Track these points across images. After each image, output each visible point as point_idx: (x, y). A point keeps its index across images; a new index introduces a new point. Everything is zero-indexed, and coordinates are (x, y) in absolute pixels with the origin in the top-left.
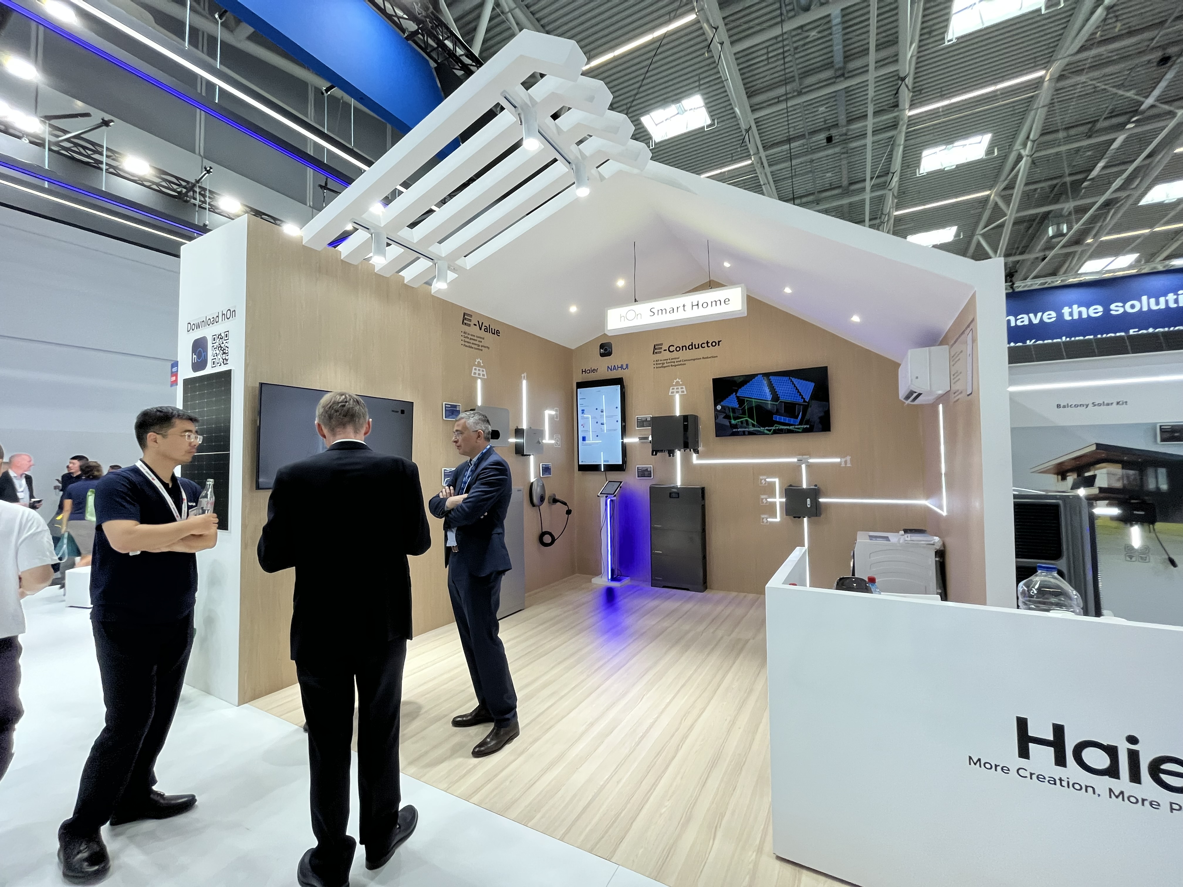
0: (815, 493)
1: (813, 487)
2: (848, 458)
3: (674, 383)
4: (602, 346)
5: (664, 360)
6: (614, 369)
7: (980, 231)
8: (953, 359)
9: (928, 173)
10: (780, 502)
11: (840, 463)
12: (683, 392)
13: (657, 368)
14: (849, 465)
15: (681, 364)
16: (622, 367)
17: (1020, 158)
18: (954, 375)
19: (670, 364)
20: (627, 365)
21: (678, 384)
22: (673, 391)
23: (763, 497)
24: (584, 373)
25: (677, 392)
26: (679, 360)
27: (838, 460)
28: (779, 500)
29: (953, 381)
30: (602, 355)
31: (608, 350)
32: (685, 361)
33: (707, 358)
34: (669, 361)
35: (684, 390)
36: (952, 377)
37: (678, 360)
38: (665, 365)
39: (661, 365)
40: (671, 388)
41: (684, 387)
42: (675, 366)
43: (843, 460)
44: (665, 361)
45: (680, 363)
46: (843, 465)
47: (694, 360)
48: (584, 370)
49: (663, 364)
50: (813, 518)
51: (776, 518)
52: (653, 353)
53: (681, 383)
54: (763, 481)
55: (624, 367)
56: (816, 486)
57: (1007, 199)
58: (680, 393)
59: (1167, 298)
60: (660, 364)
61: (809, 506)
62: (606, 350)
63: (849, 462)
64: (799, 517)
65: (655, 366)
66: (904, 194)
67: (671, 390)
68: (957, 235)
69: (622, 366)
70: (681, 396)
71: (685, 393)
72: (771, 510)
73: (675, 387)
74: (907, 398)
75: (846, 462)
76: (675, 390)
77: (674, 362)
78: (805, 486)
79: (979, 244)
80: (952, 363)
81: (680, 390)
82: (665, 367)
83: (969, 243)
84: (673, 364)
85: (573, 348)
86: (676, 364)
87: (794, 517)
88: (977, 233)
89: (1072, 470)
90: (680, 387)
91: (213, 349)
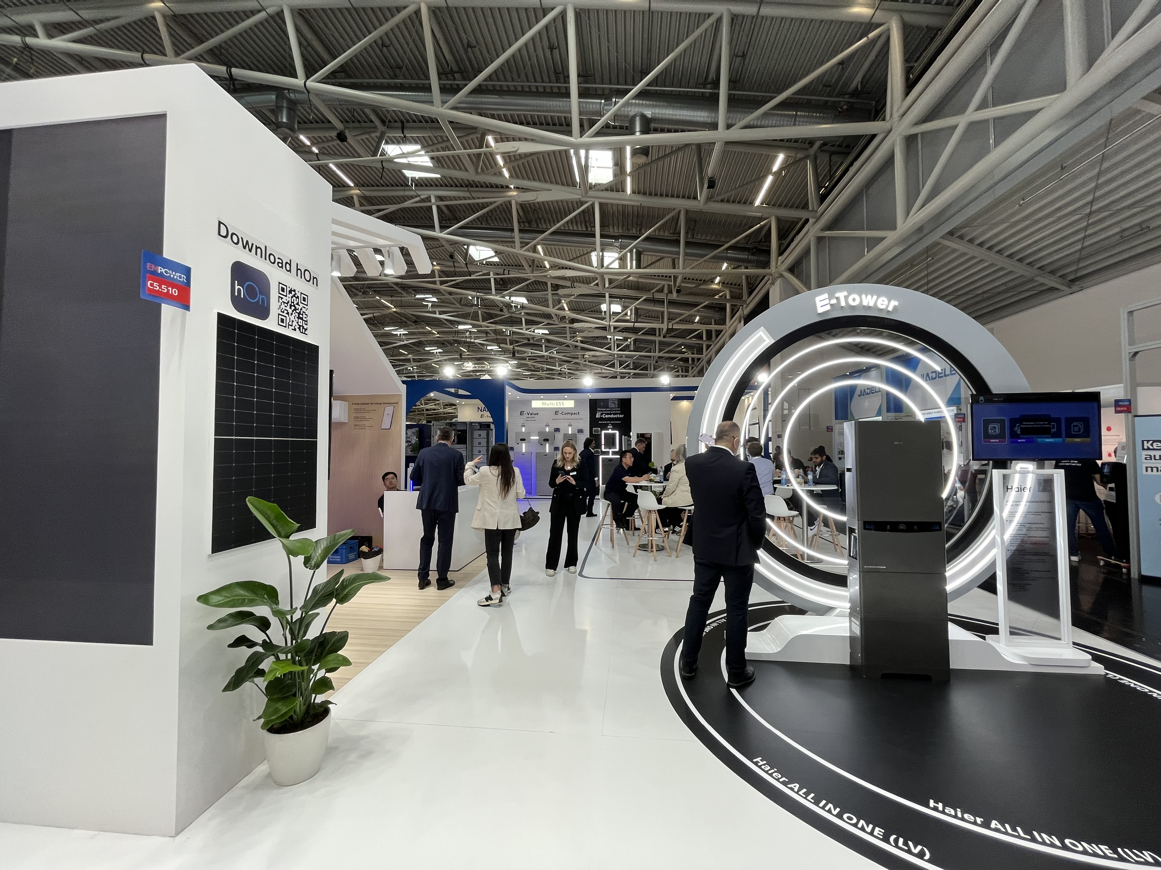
8: (357, 411)
91: (281, 301)
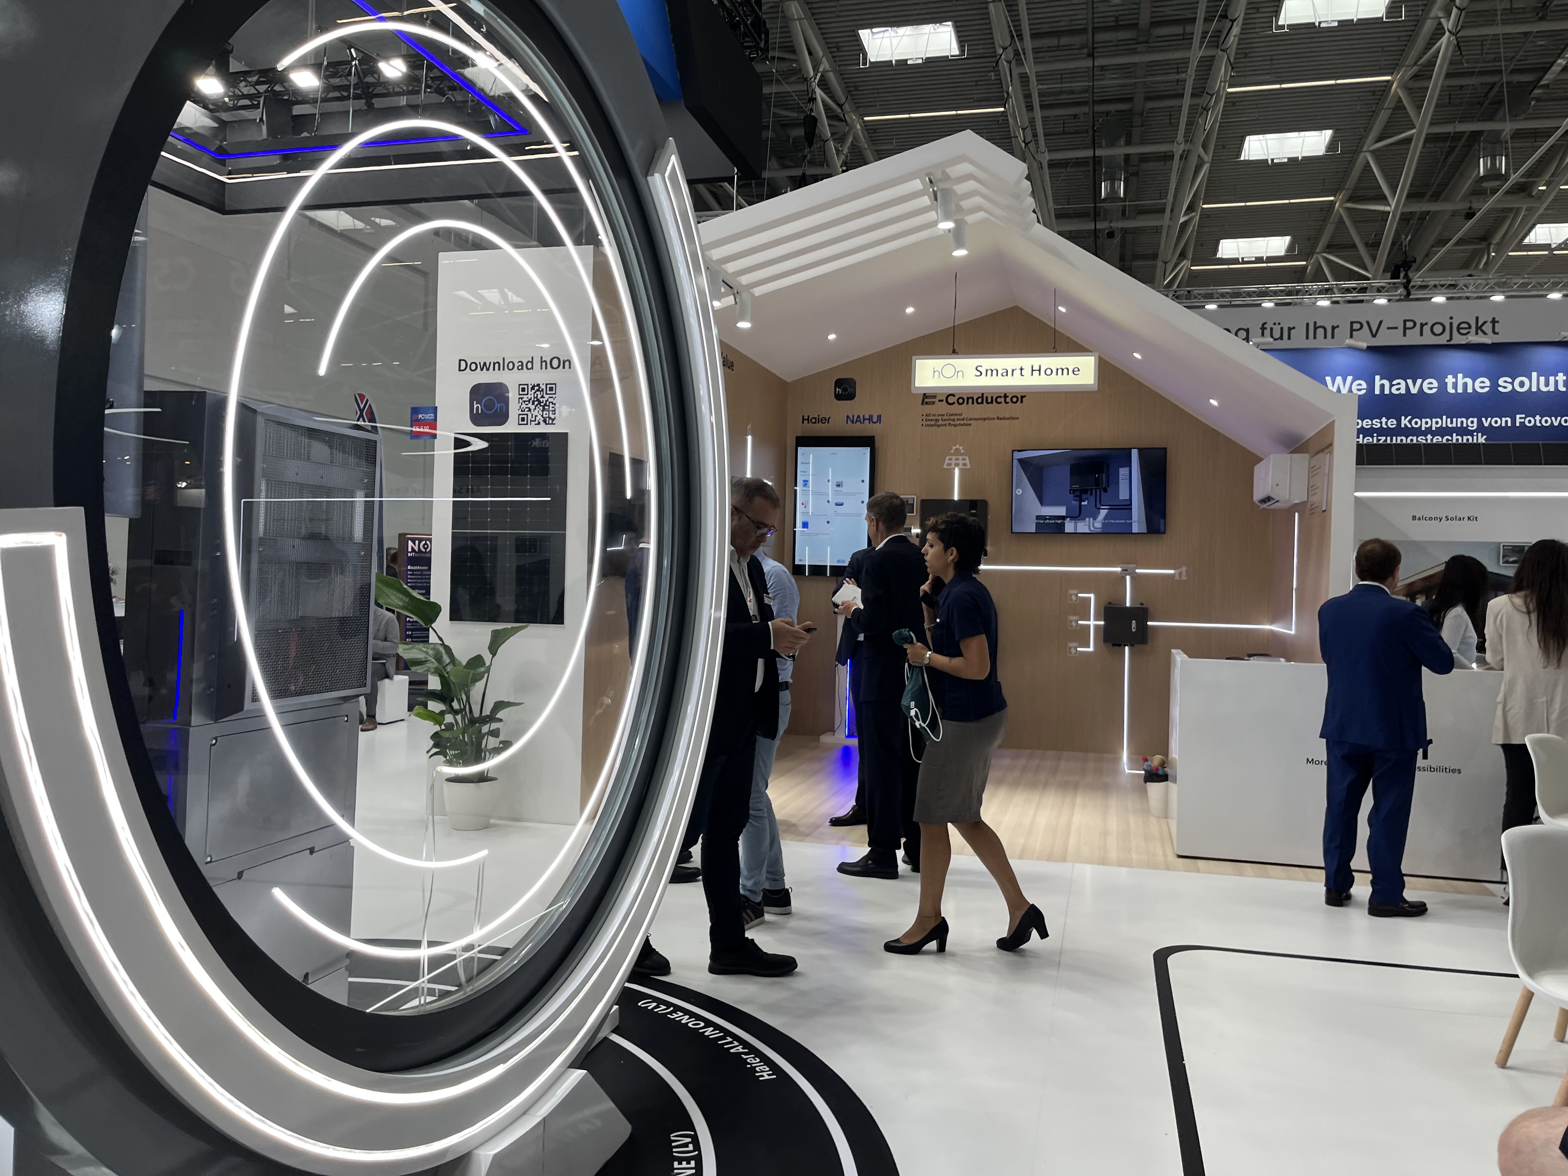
0: (1141, 613)
1: (1139, 606)
2: (1184, 569)
3: (952, 451)
4: (839, 383)
5: (939, 415)
6: (857, 421)
7: (1371, 144)
8: (1313, 471)
9: (1291, 27)
10: (1096, 627)
11: (1173, 576)
12: (965, 465)
13: (927, 425)
14: (1185, 578)
15: (964, 425)
16: (870, 419)
17: (1439, 31)
18: (1312, 487)
19: (947, 422)
20: (879, 417)
21: (957, 452)
22: (950, 462)
23: (1071, 618)
24: (806, 422)
25: (957, 465)
26: (962, 417)
27: (1172, 572)
28: (1093, 623)
29: (1310, 493)
30: (838, 397)
31: (850, 390)
32: (971, 419)
33: (1004, 418)
34: (945, 417)
35: (967, 461)
36: (1310, 489)
37: (959, 417)
38: (940, 423)
39: (933, 423)
40: (948, 458)
41: (967, 458)
42: (955, 425)
43: (1178, 571)
44: (940, 418)
45: (962, 422)
46: (1177, 578)
47: (984, 419)
48: (806, 417)
49: (937, 420)
50: (1137, 646)
51: (1089, 647)
52: (922, 403)
53: (962, 451)
54: (1074, 598)
55: (875, 420)
56: (1142, 604)
57: (1418, 96)
58: (961, 466)
59: (1557, 378)
60: (931, 420)
61: (1134, 630)
62: (845, 390)
63: (1184, 574)
64: (1120, 645)
65: (924, 423)
66: (1245, 57)
67: (947, 461)
68: (1331, 146)
69: (871, 417)
70: (961, 470)
71: (969, 466)
72: (1082, 635)
73: (954, 458)
74: (1263, 501)
75: (1180, 574)
76: (953, 462)
77: (954, 420)
78: (1128, 605)
79: (1367, 167)
80: (1311, 475)
81: (961, 462)
82: (939, 426)
83: (1352, 162)
84: (952, 422)
85: (789, 380)
86: (957, 422)
87: (1114, 645)
88: (1365, 149)
89: (1420, 592)
90: (960, 458)
91: (521, 401)
